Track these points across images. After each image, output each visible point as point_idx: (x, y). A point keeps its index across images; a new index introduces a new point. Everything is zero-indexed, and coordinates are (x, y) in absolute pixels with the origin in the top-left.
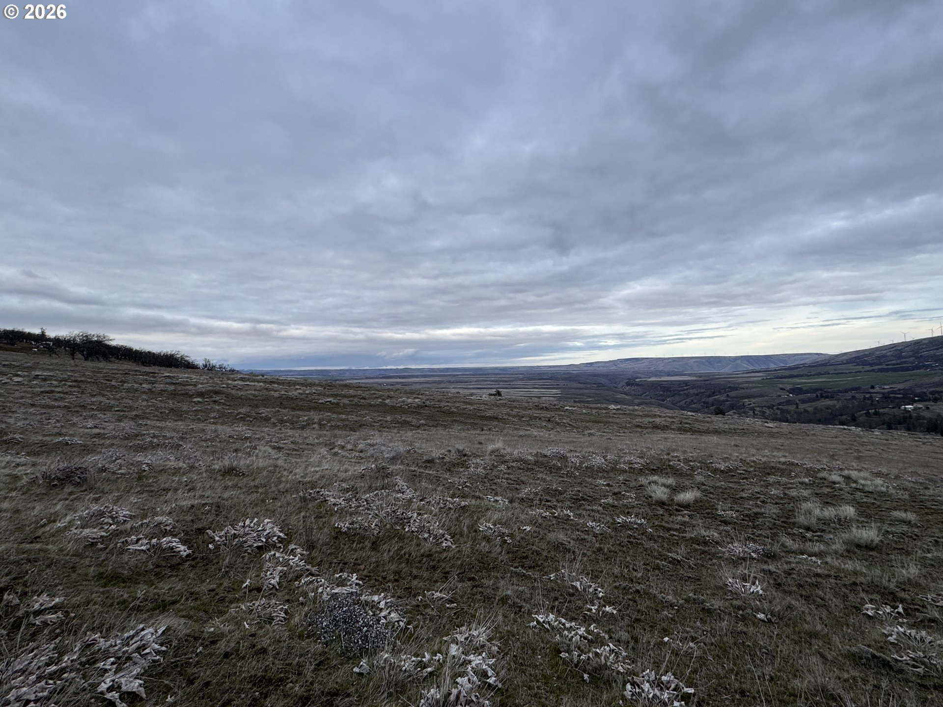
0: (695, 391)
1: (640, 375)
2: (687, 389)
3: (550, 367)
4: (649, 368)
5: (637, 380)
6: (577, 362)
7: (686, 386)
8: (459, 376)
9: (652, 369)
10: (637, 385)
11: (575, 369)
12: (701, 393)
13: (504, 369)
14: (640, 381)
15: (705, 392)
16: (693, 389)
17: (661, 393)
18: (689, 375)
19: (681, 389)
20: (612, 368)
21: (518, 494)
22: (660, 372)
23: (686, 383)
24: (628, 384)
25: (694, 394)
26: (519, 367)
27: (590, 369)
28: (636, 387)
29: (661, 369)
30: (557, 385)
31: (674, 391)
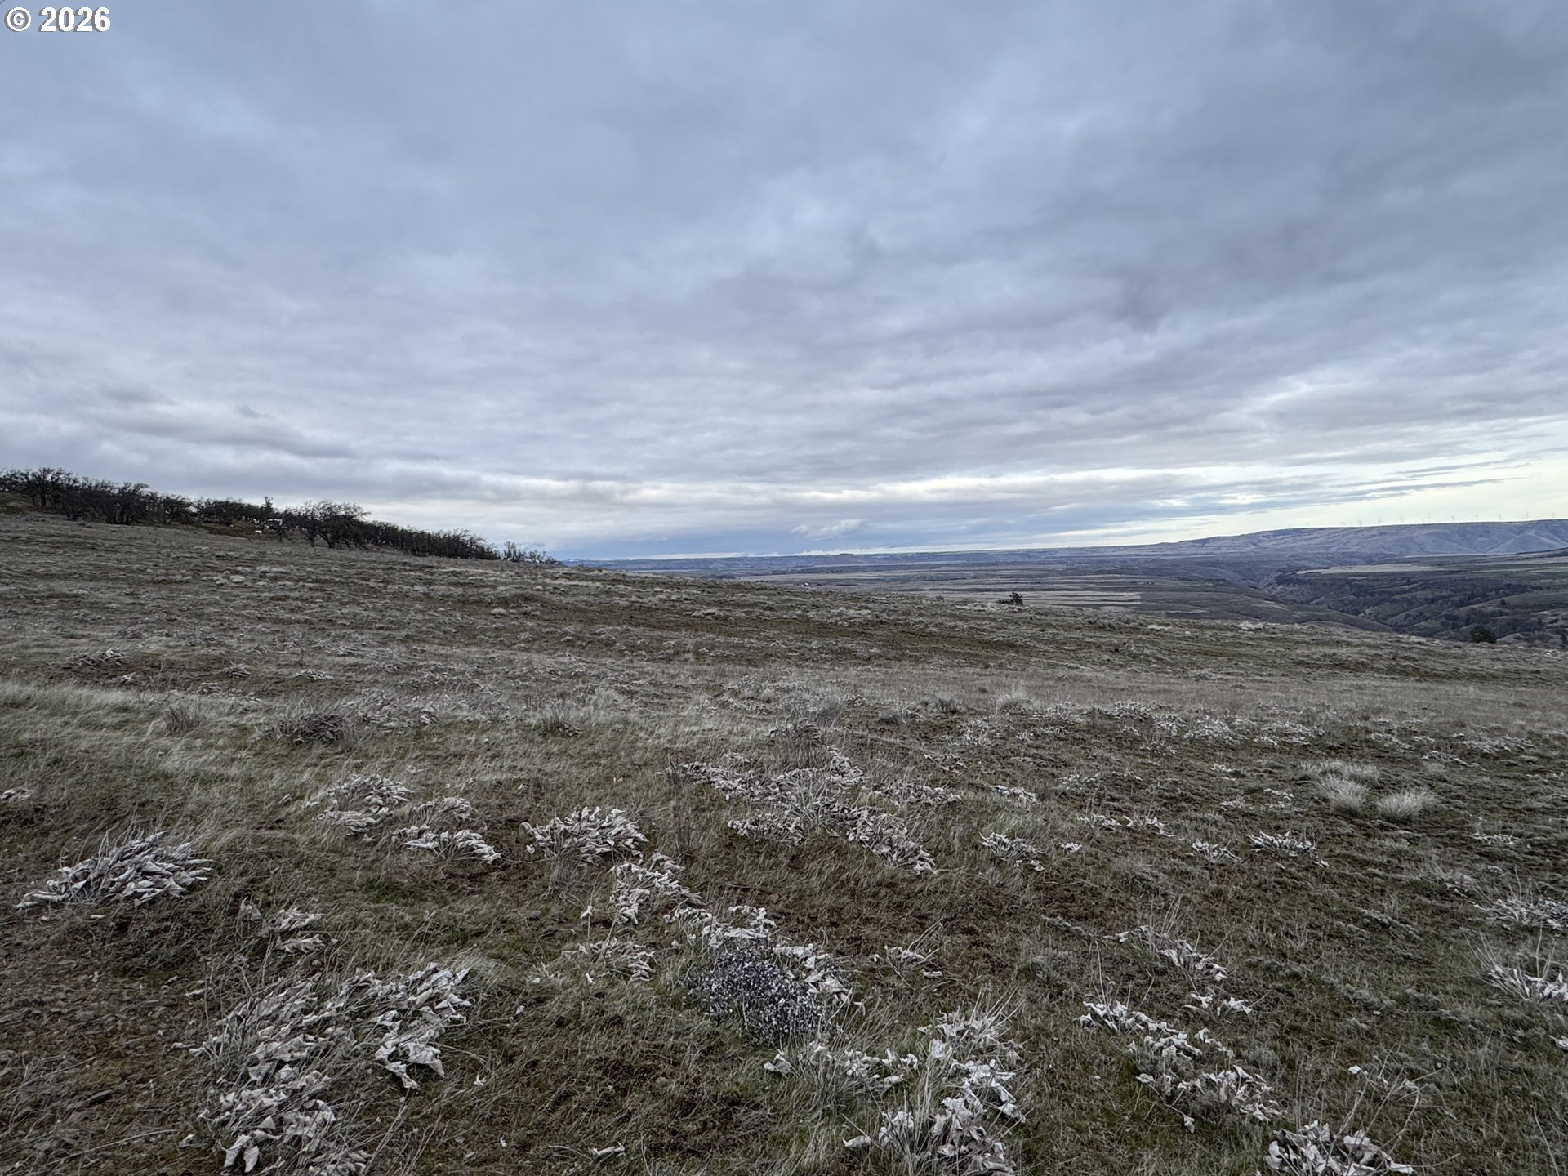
0: (1428, 594)
1: (1305, 563)
2: (1410, 591)
3: (1119, 548)
4: (1327, 548)
5: (1299, 573)
6: (1174, 539)
7: (1409, 583)
8: (944, 568)
9: (1333, 550)
10: (1300, 582)
11: (1168, 552)
12: (1442, 598)
13: (1027, 554)
14: (1306, 575)
15: (1448, 596)
16: (1424, 589)
17: (1352, 597)
18: (1417, 561)
19: (1398, 589)
20: (1247, 549)
21: (1057, 784)
22: (1351, 555)
23: (1408, 578)
24: (1281, 581)
25: (1426, 599)
26: (1056, 551)
27: (1202, 553)
28: (1297, 587)
29: (1354, 549)
30: (1135, 583)
31: (1380, 593)
